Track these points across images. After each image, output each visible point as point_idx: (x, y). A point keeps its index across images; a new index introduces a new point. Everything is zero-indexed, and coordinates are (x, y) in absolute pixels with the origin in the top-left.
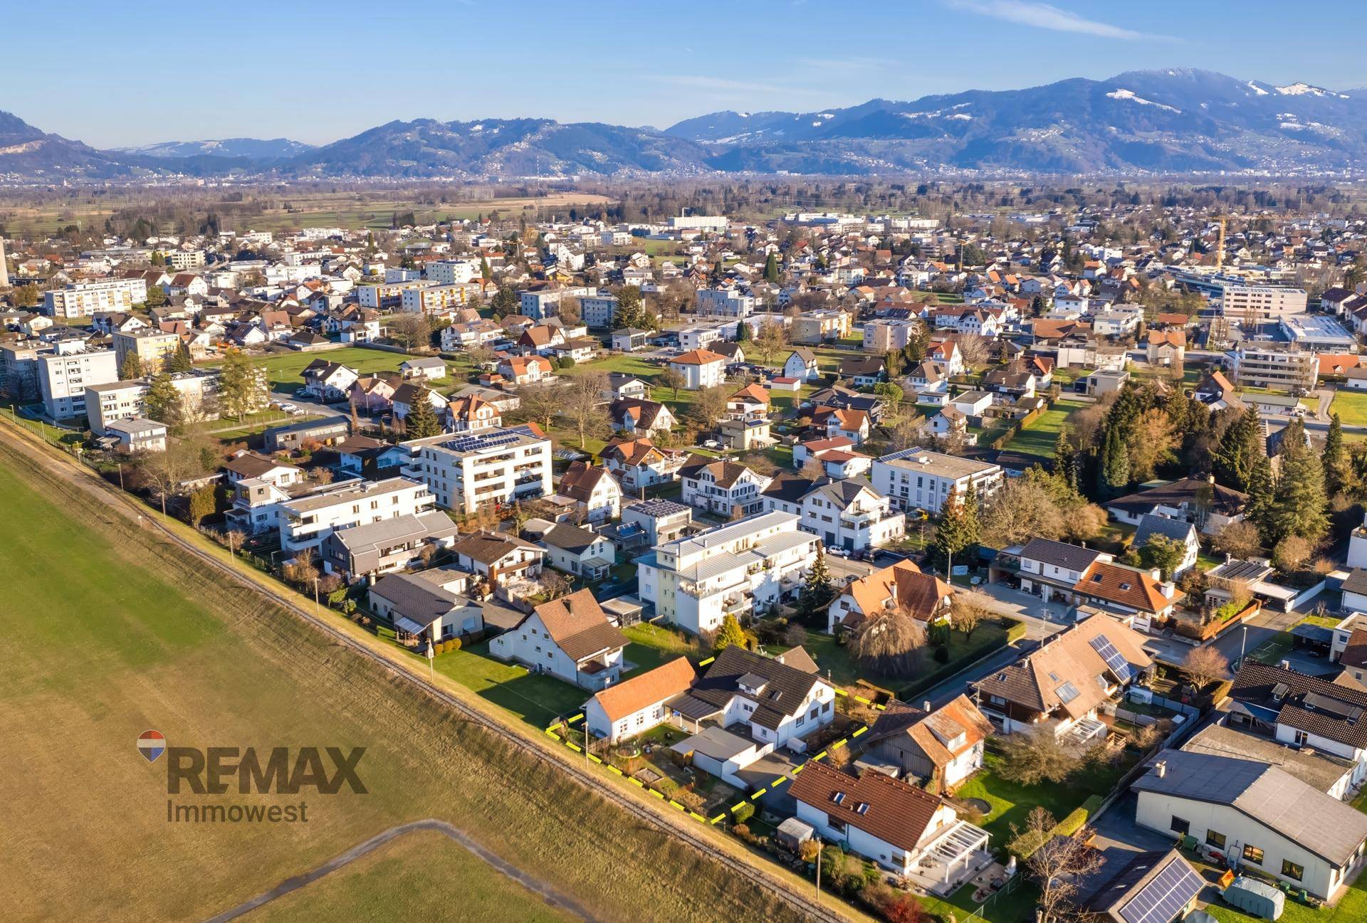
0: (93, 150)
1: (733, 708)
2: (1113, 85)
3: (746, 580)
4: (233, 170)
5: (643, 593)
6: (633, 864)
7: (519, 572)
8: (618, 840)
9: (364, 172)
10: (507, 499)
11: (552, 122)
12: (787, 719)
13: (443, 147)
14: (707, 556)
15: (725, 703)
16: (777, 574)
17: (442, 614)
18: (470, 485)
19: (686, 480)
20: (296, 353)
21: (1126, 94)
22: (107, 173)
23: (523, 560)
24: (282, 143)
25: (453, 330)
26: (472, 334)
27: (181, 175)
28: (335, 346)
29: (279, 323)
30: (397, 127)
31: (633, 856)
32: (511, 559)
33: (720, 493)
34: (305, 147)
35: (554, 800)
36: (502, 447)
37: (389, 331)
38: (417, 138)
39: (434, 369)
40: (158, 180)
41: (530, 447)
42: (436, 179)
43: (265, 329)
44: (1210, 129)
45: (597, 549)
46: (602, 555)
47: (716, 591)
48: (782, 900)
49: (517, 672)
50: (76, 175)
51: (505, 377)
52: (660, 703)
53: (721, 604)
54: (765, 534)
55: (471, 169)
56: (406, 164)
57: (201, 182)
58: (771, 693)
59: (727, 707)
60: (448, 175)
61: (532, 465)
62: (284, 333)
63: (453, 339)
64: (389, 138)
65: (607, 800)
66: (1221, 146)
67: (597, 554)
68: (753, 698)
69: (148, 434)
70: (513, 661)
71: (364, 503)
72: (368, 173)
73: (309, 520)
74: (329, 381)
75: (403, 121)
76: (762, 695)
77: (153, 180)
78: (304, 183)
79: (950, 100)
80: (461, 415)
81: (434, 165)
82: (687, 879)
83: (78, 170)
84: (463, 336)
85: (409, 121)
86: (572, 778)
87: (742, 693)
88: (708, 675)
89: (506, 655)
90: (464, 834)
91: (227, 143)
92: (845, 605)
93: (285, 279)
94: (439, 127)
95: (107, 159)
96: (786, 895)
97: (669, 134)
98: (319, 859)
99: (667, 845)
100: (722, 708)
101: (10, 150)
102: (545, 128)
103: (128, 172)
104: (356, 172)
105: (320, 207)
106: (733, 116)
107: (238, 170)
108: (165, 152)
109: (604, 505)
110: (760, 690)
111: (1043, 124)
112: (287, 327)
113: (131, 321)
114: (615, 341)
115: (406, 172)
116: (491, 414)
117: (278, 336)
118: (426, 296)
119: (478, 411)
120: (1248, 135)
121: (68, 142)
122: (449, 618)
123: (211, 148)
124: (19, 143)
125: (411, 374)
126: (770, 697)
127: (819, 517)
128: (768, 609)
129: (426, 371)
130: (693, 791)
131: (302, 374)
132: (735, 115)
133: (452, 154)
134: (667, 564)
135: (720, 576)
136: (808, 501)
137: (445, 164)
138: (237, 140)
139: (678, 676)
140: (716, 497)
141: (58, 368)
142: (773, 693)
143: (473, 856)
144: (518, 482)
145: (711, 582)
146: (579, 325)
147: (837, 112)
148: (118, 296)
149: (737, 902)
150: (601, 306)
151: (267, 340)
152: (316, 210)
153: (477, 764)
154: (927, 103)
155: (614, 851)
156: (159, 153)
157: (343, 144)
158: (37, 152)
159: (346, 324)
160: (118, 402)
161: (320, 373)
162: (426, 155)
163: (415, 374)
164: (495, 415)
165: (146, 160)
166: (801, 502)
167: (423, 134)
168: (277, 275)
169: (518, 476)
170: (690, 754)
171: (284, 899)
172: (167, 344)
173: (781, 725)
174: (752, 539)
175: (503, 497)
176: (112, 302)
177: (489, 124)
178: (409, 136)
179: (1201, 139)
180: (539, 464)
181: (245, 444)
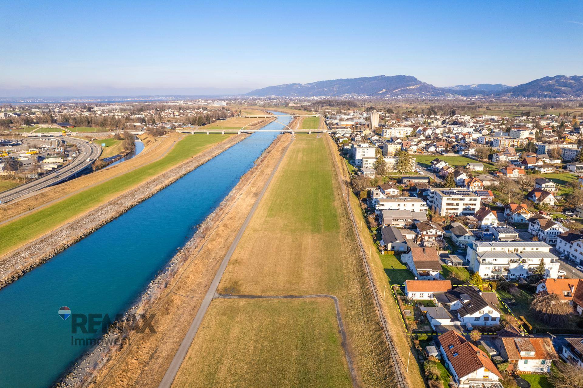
0: (435, 87)
1: (454, 304)
3: (508, 264)
4: (478, 95)
5: (467, 257)
6: (368, 333)
7: (434, 238)
8: (370, 324)
9: (527, 96)
10: (458, 214)
12: (468, 316)
13: (565, 86)
14: (493, 250)
15: (453, 301)
16: (526, 266)
17: (392, 242)
18: (444, 206)
19: (530, 223)
20: (442, 156)
22: (437, 95)
23: (436, 234)
24: (499, 85)
25: (497, 155)
26: (505, 157)
27: (460, 96)
28: (456, 155)
29: (441, 145)
30: (547, 79)
31: (370, 331)
32: (431, 232)
33: (542, 231)
34: (508, 86)
35: (366, 305)
36: (461, 196)
37: (478, 153)
38: (554, 83)
39: (479, 167)
40: (452, 97)
41: (473, 198)
42: (558, 99)
43: (436, 147)
45: (467, 238)
46: (468, 240)
47: (491, 264)
48: (393, 365)
49: (404, 267)
50: (428, 95)
51: (503, 174)
52: (432, 293)
53: (491, 269)
54: (528, 249)
55: (576, 95)
56: (545, 93)
57: (465, 98)
58: (469, 304)
60: (563, 97)
61: (472, 205)
62: (442, 149)
63: (496, 158)
64: (541, 83)
65: (377, 312)
67: (467, 239)
68: (463, 303)
69: (370, 173)
70: (406, 264)
71: (402, 204)
72: (529, 96)
73: (383, 205)
74: (437, 166)
75: (550, 76)
76: (466, 303)
77: (450, 97)
78: (502, 100)
80: (468, 183)
81: (559, 93)
82: (377, 345)
83: (429, 93)
84: (500, 157)
85: (553, 76)
86: (375, 301)
87: (460, 300)
88: (455, 290)
89: (404, 261)
90: (339, 303)
91: (480, 86)
92: (543, 287)
93: (460, 132)
94: (566, 78)
95: (438, 90)
96: (396, 365)
98: (302, 294)
99: (380, 332)
100: (451, 302)
101: (411, 87)
103: (444, 94)
104: (524, 96)
105: (499, 108)
107: (480, 95)
108: (458, 88)
109: (489, 224)
110: (466, 301)
112: (444, 147)
113: (398, 140)
114: (568, 167)
115: (545, 96)
116: (480, 185)
117: (440, 150)
118: (502, 142)
119: (474, 183)
121: (428, 85)
122: (394, 244)
123: (473, 87)
124: (414, 85)
125: (469, 167)
126: (468, 305)
127: (578, 252)
128: (517, 279)
129: (475, 167)
130: (416, 324)
131: (431, 163)
133: (569, 89)
134: (475, 248)
135: (495, 258)
136: (575, 244)
137: (564, 93)
138: (483, 85)
139: (445, 286)
140: (540, 233)
141: (359, 151)
142: (470, 304)
143: (335, 310)
144: (464, 209)
145: (488, 260)
146: (558, 159)
148: (402, 132)
149: (382, 359)
150: (573, 153)
151: (436, 150)
152: (497, 109)
153: (358, 287)
155: (367, 326)
156: (456, 89)
157: (522, 86)
158: (418, 88)
159: (463, 148)
160: (368, 162)
161: (435, 163)
162: (556, 89)
163: (471, 168)
164: (481, 186)
165: (451, 91)
166: (572, 244)
167: (557, 81)
168: (457, 130)
169: (464, 207)
170: (425, 312)
171: (285, 299)
172: (397, 148)
173: (465, 316)
174: (520, 249)
175: (457, 213)
176: (400, 134)
178: (550, 82)
180: (475, 205)
181: (396, 181)
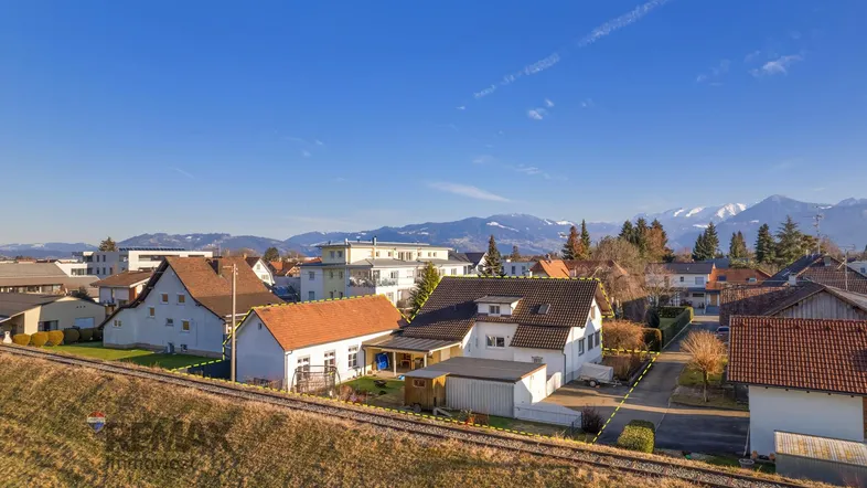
2: (490, 220)
11: (228, 235)
15: (464, 333)
21: (496, 224)
44: (531, 239)
59: (466, 339)
66: (537, 245)
68: (507, 320)
76: (519, 312)
79: (419, 227)
85: (153, 233)
87: (485, 319)
91: (47, 245)
97: (285, 242)
100: (461, 340)
102: (225, 238)
106: (318, 234)
111: (461, 236)
120: (547, 241)
126: (534, 312)
132: (319, 233)
134: (336, 260)
142: (537, 308)
147: (368, 232)
154: (410, 227)
170: (441, 380)
173: (569, 340)
174: (414, 254)
177: (195, 236)
179: (528, 242)
